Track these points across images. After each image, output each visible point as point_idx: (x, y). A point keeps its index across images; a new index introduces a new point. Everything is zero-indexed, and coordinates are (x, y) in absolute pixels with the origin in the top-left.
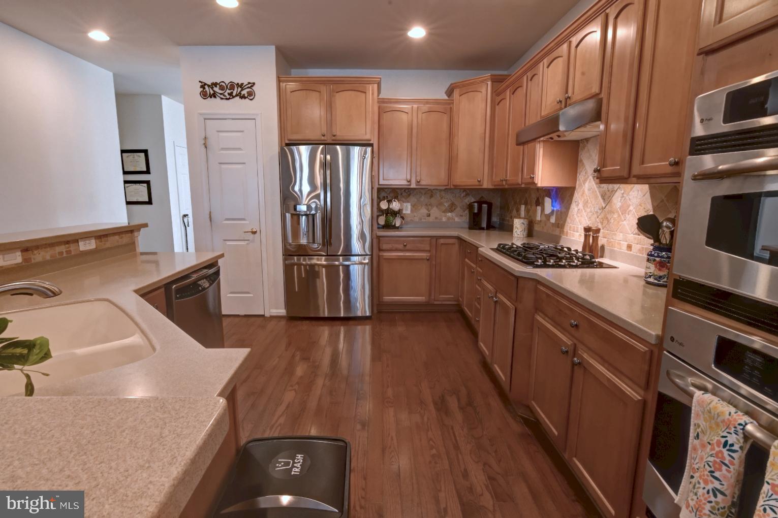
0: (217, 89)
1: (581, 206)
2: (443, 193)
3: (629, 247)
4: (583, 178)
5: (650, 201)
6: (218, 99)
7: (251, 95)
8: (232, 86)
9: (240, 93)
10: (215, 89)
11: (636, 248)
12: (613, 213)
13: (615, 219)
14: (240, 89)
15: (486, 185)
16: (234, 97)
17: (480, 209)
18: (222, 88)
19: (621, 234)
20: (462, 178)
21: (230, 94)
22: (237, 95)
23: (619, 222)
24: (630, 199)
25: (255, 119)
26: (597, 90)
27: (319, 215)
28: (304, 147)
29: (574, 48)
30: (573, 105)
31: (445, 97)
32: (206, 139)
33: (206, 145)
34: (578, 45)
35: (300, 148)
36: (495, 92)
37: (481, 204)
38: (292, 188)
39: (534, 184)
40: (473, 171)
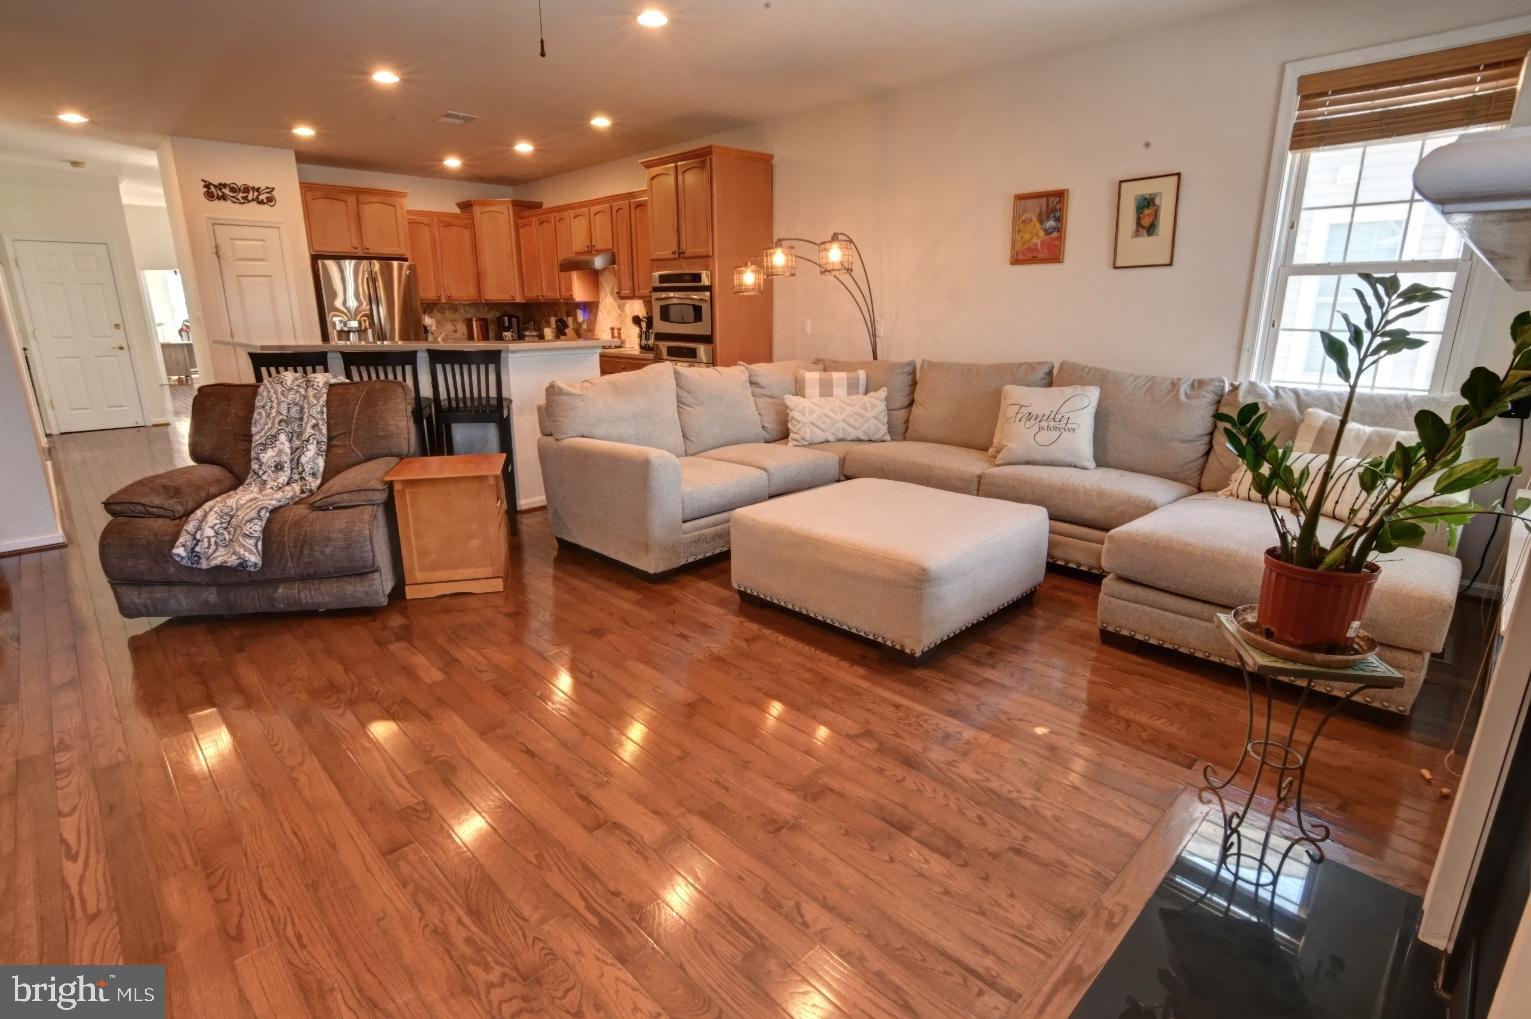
0: (226, 191)
1: (605, 314)
2: (467, 308)
4: (604, 296)
6: (229, 202)
7: (270, 200)
8: (246, 189)
9: (257, 198)
10: (224, 190)
14: (256, 194)
15: (519, 299)
16: (249, 201)
17: (510, 322)
18: (233, 190)
20: (492, 294)
21: (245, 198)
22: (253, 200)
25: (278, 228)
26: (610, 246)
27: (370, 331)
28: (347, 262)
29: (592, 216)
30: (599, 252)
31: (457, 210)
32: (217, 247)
33: (217, 253)
34: (595, 214)
35: (342, 261)
36: (517, 217)
37: (510, 317)
38: (338, 303)
39: (572, 299)
40: (503, 286)
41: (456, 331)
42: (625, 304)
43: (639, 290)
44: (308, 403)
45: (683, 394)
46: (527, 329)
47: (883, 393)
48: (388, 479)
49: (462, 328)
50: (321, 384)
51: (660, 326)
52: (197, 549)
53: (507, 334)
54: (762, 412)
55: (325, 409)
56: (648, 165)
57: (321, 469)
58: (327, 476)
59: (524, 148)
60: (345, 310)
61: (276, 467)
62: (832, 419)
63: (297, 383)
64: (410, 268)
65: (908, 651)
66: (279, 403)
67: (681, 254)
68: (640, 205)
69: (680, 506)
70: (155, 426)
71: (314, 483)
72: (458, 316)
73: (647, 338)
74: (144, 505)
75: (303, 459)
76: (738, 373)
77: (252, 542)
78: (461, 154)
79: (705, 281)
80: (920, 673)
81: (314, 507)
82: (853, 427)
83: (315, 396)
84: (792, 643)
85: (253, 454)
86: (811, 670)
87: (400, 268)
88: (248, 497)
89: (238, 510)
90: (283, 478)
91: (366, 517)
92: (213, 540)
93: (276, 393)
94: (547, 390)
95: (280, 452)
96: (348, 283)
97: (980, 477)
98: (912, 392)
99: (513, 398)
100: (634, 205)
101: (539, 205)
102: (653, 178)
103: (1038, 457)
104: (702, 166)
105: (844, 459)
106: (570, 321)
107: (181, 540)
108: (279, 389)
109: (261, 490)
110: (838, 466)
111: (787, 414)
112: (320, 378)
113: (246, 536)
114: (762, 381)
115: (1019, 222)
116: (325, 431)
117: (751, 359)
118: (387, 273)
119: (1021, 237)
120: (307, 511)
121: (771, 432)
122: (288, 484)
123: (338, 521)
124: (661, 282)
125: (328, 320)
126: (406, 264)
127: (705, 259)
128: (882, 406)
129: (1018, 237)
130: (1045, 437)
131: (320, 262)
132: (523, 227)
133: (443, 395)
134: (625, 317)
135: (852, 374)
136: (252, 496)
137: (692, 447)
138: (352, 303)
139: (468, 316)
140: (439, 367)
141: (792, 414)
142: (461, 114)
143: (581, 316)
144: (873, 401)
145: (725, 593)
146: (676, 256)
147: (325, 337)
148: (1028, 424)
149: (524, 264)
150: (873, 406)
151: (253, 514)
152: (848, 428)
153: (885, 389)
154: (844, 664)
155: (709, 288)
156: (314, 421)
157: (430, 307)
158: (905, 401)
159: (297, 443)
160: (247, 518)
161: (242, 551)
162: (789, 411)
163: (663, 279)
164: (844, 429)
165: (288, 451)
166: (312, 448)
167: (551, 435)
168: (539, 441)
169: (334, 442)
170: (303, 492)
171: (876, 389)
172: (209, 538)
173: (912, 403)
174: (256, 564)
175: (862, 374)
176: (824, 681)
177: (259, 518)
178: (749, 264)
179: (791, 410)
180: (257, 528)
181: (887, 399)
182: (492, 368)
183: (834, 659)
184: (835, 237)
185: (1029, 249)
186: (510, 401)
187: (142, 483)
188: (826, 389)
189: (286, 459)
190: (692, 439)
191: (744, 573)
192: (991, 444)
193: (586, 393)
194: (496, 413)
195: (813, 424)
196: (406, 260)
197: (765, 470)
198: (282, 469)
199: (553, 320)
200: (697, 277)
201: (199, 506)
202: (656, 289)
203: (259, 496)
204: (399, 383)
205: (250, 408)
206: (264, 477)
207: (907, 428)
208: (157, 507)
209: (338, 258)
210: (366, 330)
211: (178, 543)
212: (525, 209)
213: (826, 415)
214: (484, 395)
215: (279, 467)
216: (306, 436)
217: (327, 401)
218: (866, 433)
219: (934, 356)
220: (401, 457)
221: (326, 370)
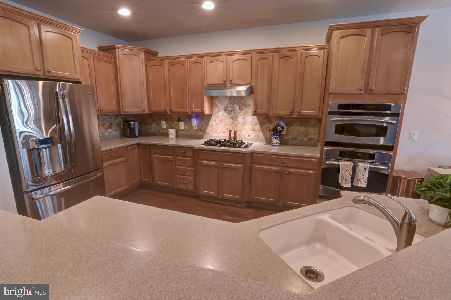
1: (217, 122)
3: (249, 136)
4: (217, 110)
5: (257, 120)
11: (252, 136)
12: (239, 124)
13: (240, 127)
15: (147, 112)
19: (244, 132)
20: (129, 109)
23: (242, 127)
24: (247, 119)
26: (249, 82)
30: (236, 85)
31: (97, 50)
34: (234, 61)
36: (147, 60)
39: (204, 113)
40: (138, 104)
51: (333, 137)
67: (368, 91)
101: (156, 54)
124: (338, 109)
146: (362, 92)
155: (398, 115)
163: (341, 106)
202: (333, 113)
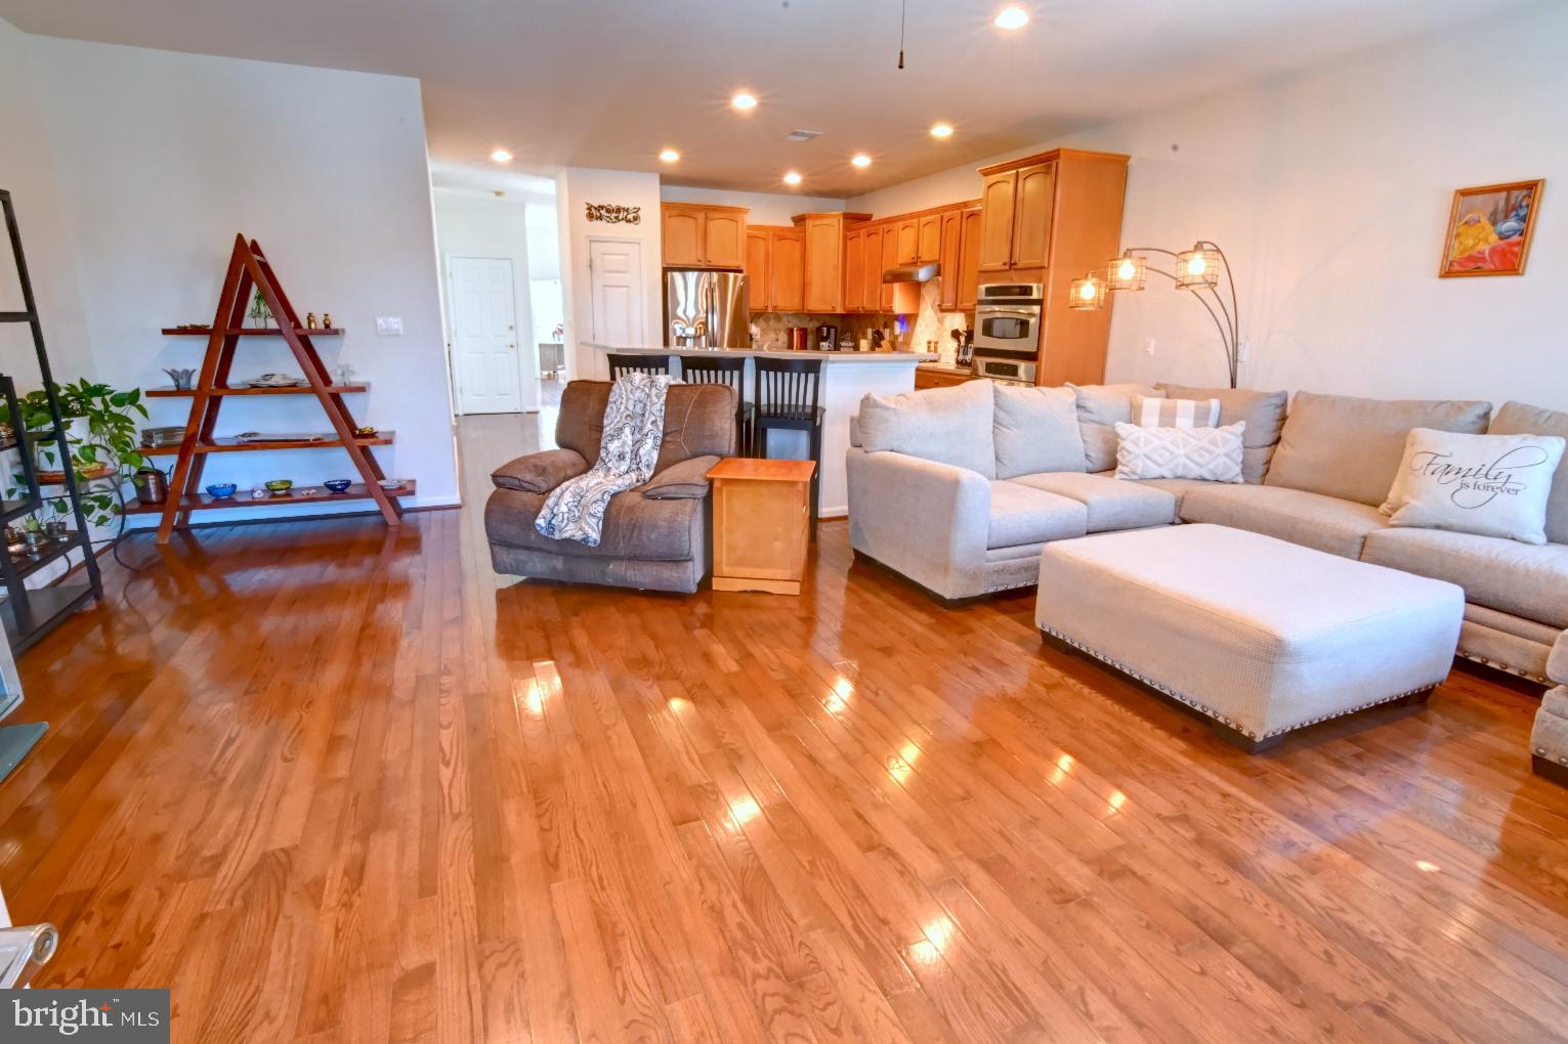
1: (923, 326)
2: (790, 318)
4: (924, 308)
6: (604, 222)
7: (636, 219)
8: (618, 210)
9: (626, 217)
10: (602, 211)
14: (625, 214)
15: (839, 310)
16: (619, 220)
17: (828, 332)
18: (608, 211)
20: (816, 305)
21: (616, 218)
22: (623, 219)
25: (639, 244)
26: (937, 258)
27: (703, 338)
28: (691, 273)
29: (921, 225)
30: (925, 263)
31: (791, 224)
32: (591, 261)
33: (591, 266)
34: (925, 225)
35: (687, 273)
36: (847, 229)
37: (829, 328)
38: (680, 312)
39: (892, 311)
40: (826, 297)
41: (777, 340)
42: (944, 317)
43: (962, 302)
44: (651, 401)
45: (1002, 414)
46: (843, 340)
47: (1240, 427)
48: (708, 476)
49: (783, 337)
50: (663, 385)
51: (981, 341)
52: (553, 522)
53: (824, 345)
54: (1086, 439)
55: (663, 408)
56: (986, 173)
57: (655, 462)
58: (661, 467)
59: (861, 161)
60: (685, 319)
61: (619, 456)
62: (1172, 453)
63: (644, 382)
64: (744, 279)
65: (1245, 733)
66: (628, 400)
67: (1012, 265)
68: (972, 215)
69: (987, 532)
70: (529, 413)
71: (648, 474)
72: (780, 325)
73: (965, 353)
74: (519, 480)
75: (642, 452)
76: (1065, 395)
77: (595, 521)
78: (801, 169)
79: (1035, 296)
80: (1258, 762)
81: (647, 496)
82: (1197, 464)
83: (656, 395)
84: (1100, 698)
85: (603, 444)
86: (1119, 733)
87: (736, 279)
88: (596, 481)
89: (587, 491)
90: (624, 467)
91: (688, 509)
92: (566, 515)
93: (626, 391)
94: (862, 401)
95: (624, 443)
96: (690, 291)
97: (1365, 538)
98: (1281, 428)
99: (826, 407)
100: (968, 214)
101: (867, 218)
102: (989, 187)
103: (1453, 521)
104: (1047, 172)
105: (1183, 499)
106: (886, 333)
107: (543, 513)
108: (629, 385)
109: (606, 476)
110: (1173, 507)
111: (1118, 444)
112: (663, 380)
113: (591, 515)
114: (1090, 405)
115: (1459, 222)
116: (661, 428)
117: (1081, 381)
118: (724, 282)
119: (1461, 243)
120: (640, 499)
121: (1094, 461)
122: (627, 472)
123: (665, 510)
124: (987, 295)
125: (670, 327)
126: (740, 275)
127: (1039, 270)
128: (1236, 443)
129: (1455, 244)
130: (1466, 497)
131: (669, 274)
132: (851, 239)
133: (764, 401)
134: (944, 331)
135: (1203, 404)
136: (599, 480)
137: (1003, 470)
138: (691, 313)
139: (790, 325)
140: (763, 373)
141: (1123, 444)
142: (806, 132)
143: (898, 328)
144: (1228, 436)
145: (1025, 631)
146: (1007, 267)
147: (666, 342)
148: (1445, 479)
149: (849, 274)
150: (1226, 441)
151: (599, 496)
152: (1191, 465)
153: (1243, 422)
154: (1160, 733)
155: (1039, 302)
156: (653, 418)
157: (757, 316)
158: (1270, 439)
159: (638, 436)
160: (594, 499)
161: (587, 528)
162: (1119, 440)
163: (989, 291)
164: (1185, 466)
165: (631, 443)
166: (650, 442)
167: (861, 446)
168: (848, 452)
169: (668, 438)
170: (638, 481)
171: (1231, 422)
172: (563, 513)
173: (1278, 441)
174: (595, 540)
175: (1215, 404)
176: (1134, 749)
177: (603, 500)
178: (1090, 276)
179: (1123, 439)
180: (600, 509)
181: (1244, 434)
182: (811, 377)
183: (1148, 725)
184: (1199, 247)
185: (1471, 259)
186: (824, 410)
187: (518, 461)
188: (1167, 419)
189: (628, 449)
190: (1005, 462)
191: (1049, 614)
192: (1385, 499)
193: (899, 407)
194: (810, 421)
195: (1146, 456)
196: (741, 271)
197: (1085, 503)
198: (624, 458)
199: (870, 331)
200: (1027, 290)
201: (559, 485)
202: (981, 302)
203: (603, 481)
204: (727, 387)
205: (604, 402)
206: (609, 465)
207: (1268, 471)
208: (529, 483)
209: (683, 270)
210: (700, 336)
211: (540, 515)
212: (856, 221)
213: (1164, 448)
214: (801, 403)
215: (621, 457)
216: (645, 431)
217: (666, 401)
218: (1211, 471)
219: (1315, 389)
220: (722, 456)
221: (667, 372)
